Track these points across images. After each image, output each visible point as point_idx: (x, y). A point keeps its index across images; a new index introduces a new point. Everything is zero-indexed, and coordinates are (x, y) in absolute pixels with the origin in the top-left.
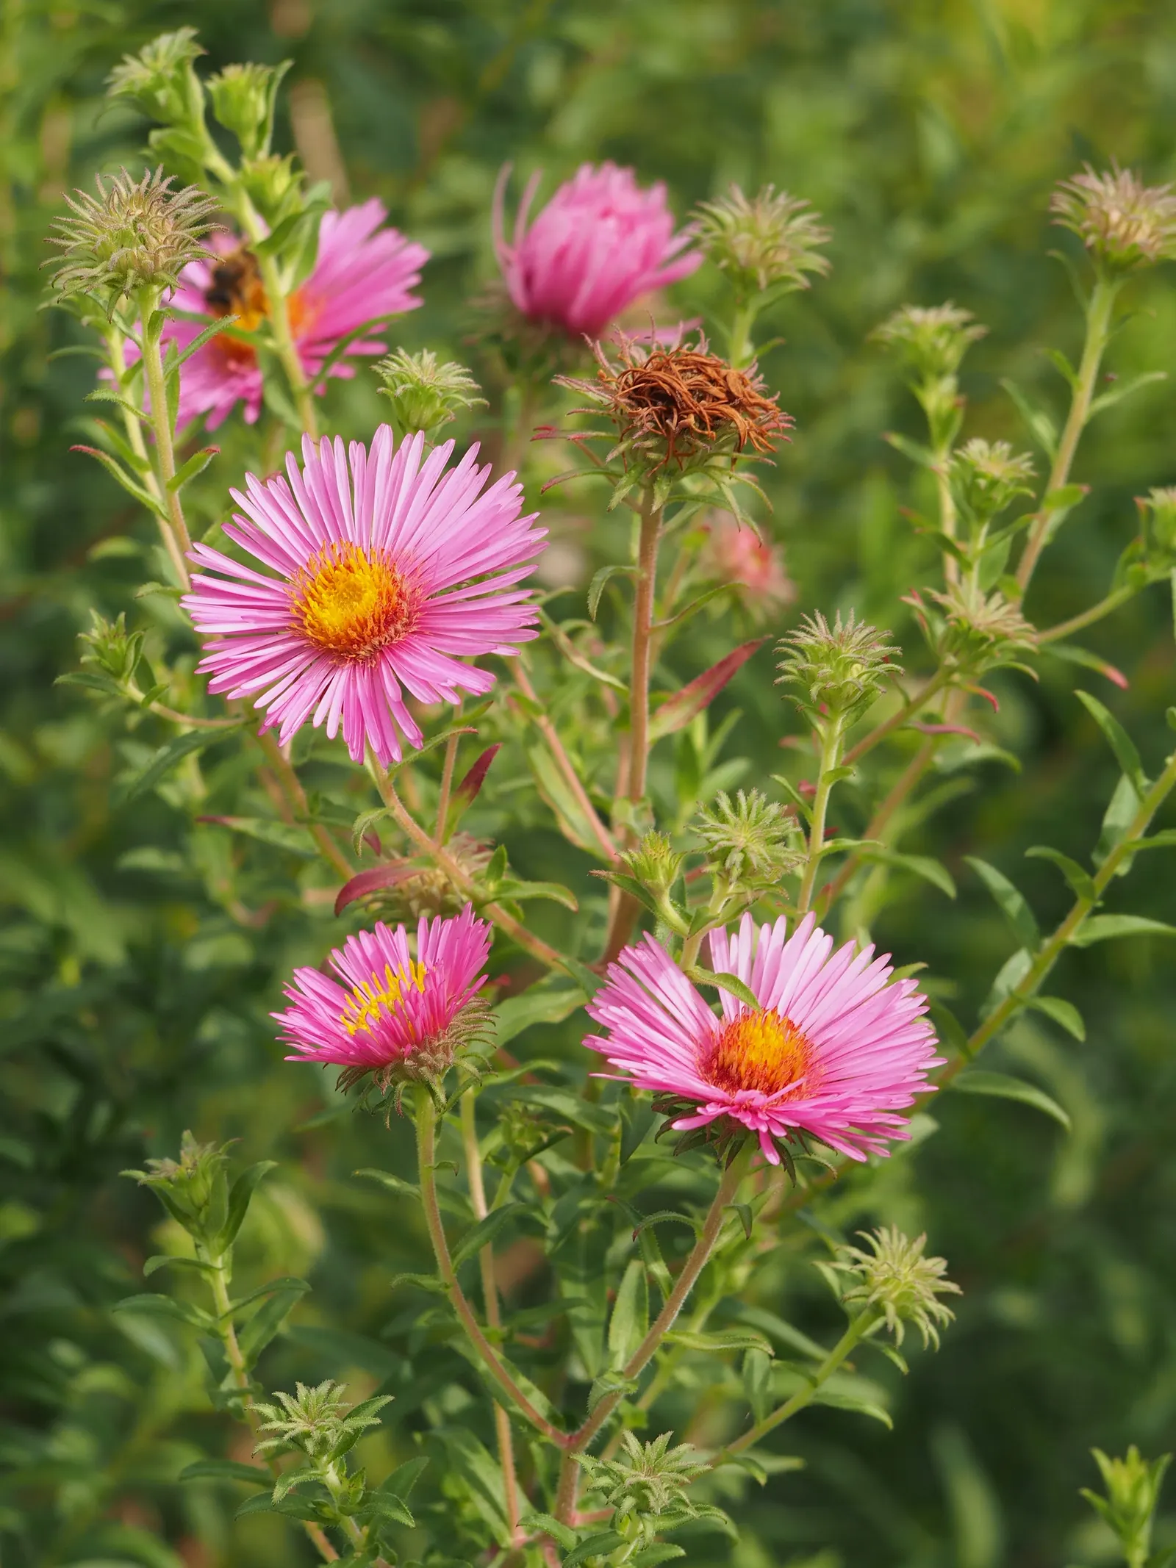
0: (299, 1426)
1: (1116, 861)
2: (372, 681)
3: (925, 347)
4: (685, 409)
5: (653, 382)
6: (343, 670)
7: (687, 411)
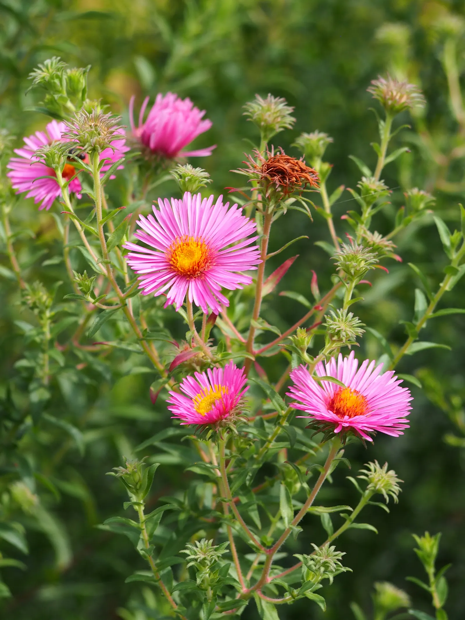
0: (201, 556)
1: (422, 323)
2: (203, 284)
3: (315, 147)
4: (290, 176)
5: (277, 167)
6: (192, 282)
7: (291, 176)
